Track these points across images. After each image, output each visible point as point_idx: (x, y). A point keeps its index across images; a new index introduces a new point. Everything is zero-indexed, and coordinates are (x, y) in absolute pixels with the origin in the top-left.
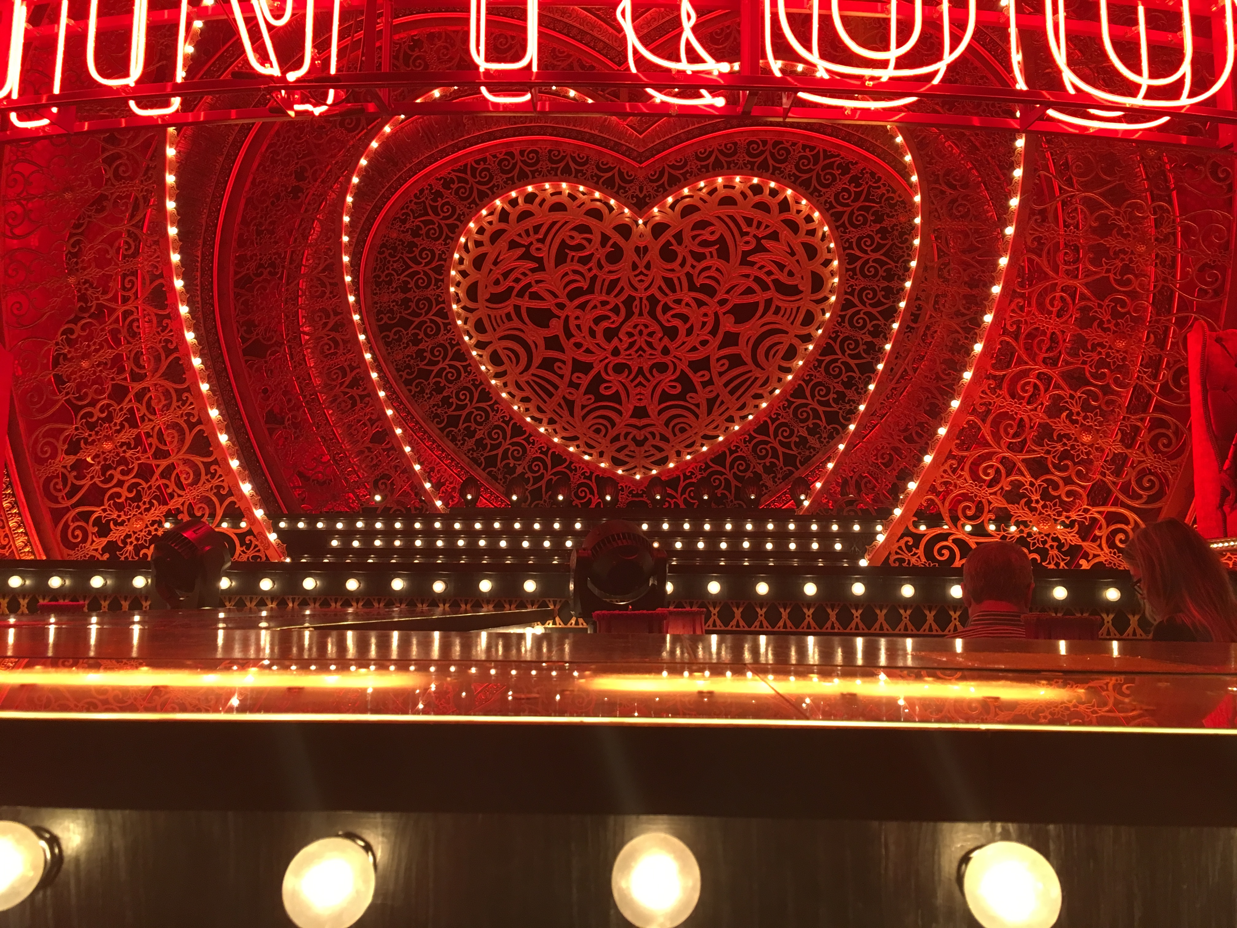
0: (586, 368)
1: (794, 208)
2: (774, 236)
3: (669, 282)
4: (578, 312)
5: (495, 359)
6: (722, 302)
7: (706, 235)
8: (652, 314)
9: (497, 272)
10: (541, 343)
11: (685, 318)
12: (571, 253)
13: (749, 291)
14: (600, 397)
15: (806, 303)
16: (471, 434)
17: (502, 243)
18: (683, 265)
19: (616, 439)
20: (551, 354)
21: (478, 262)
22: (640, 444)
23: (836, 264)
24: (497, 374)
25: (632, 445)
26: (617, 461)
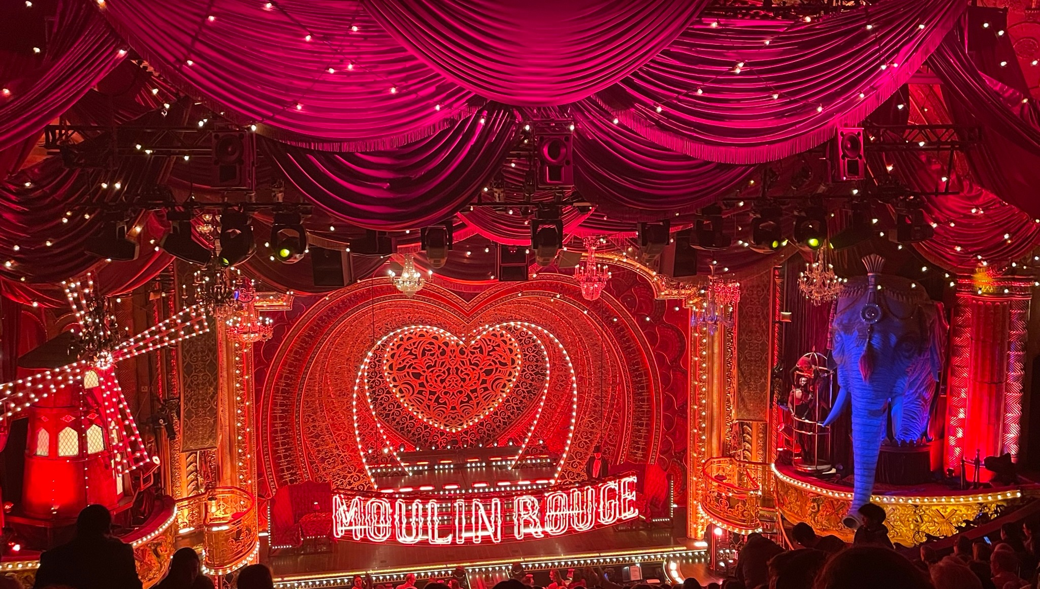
0: (434, 394)
1: (505, 336)
2: (498, 346)
3: (462, 362)
4: (431, 374)
5: (401, 391)
6: (481, 369)
8: (457, 373)
9: (400, 360)
10: (418, 385)
11: (468, 375)
12: (427, 353)
13: (490, 365)
14: (439, 404)
15: (509, 368)
16: (394, 420)
17: (402, 349)
18: (467, 356)
19: (446, 417)
20: (421, 389)
21: (393, 356)
22: (454, 419)
23: (519, 356)
24: (402, 397)
25: (451, 420)
26: (446, 426)
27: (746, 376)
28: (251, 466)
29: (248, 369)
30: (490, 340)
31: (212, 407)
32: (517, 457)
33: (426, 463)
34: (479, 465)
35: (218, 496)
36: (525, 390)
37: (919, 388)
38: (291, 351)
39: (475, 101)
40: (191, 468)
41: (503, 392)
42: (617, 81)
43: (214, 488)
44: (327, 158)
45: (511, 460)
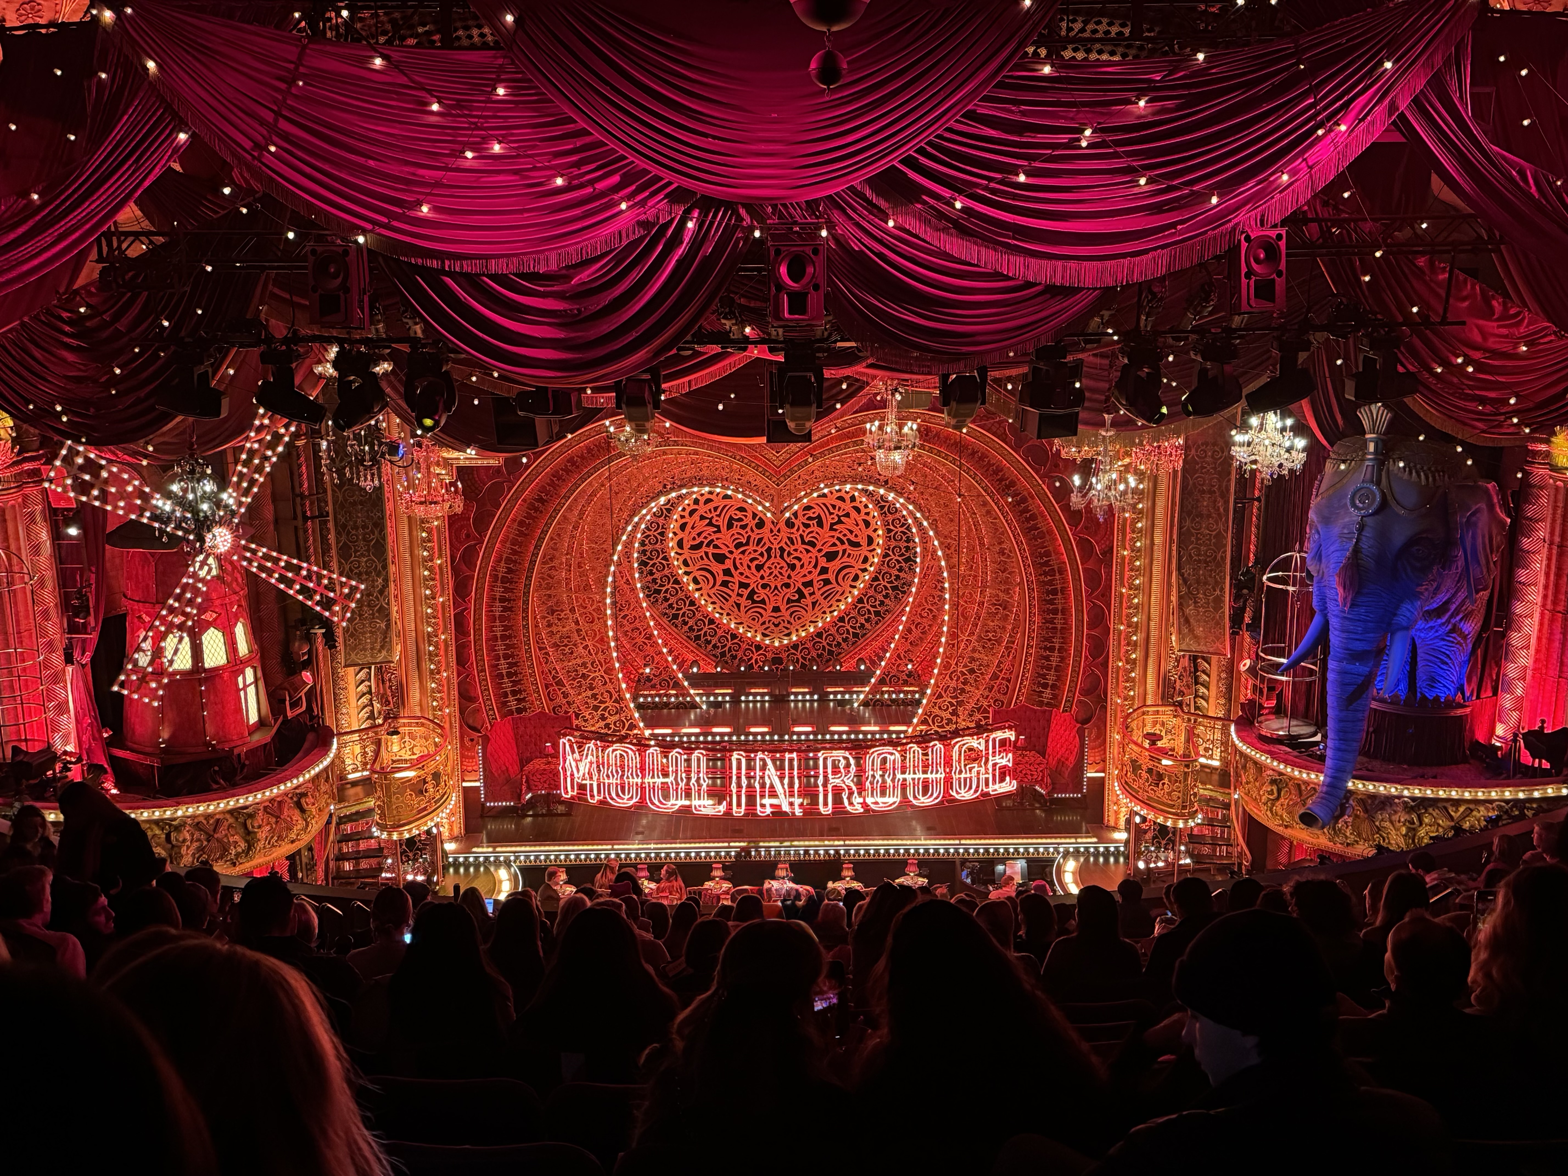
0: (746, 586)
1: (858, 500)
2: (847, 515)
3: (791, 539)
4: (741, 556)
5: (696, 581)
6: (820, 551)
7: (810, 513)
8: (782, 557)
9: (694, 534)
10: (721, 573)
11: (799, 559)
12: (735, 523)
13: (834, 545)
14: (754, 602)
15: (864, 551)
16: (685, 623)
17: (696, 516)
18: (798, 530)
19: (764, 623)
20: (727, 578)
21: (683, 527)
22: (776, 626)
23: (880, 532)
24: (697, 590)
25: (773, 627)
26: (764, 635)
27: (1190, 585)
28: (449, 688)
29: (440, 549)
30: (834, 507)
31: (382, 606)
32: (867, 689)
33: (730, 691)
34: (808, 697)
35: (401, 730)
36: (888, 586)
37: (1452, 616)
38: (514, 520)
39: (677, 196)
40: (363, 688)
41: (855, 587)
42: (894, 161)
43: (396, 718)
44: (471, 281)
45: (858, 693)
